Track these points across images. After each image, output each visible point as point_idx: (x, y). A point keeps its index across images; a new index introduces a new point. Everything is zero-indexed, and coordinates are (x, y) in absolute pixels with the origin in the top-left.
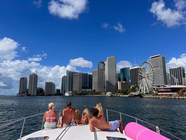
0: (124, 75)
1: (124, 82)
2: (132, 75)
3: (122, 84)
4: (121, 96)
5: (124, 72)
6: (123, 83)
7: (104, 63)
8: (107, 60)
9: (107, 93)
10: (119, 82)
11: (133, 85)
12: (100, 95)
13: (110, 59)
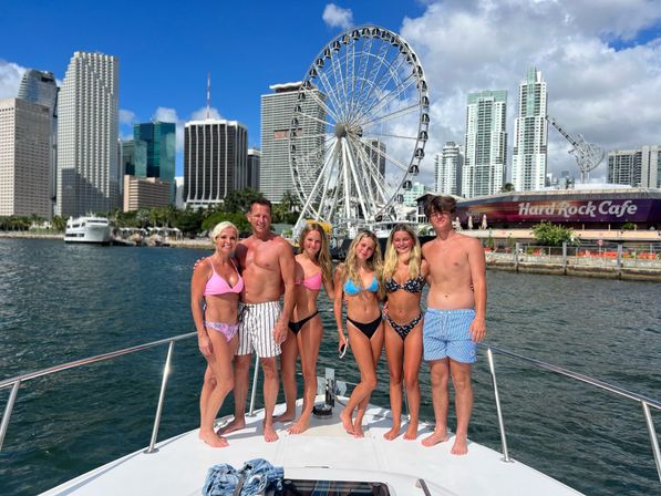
0: (150, 153)
1: (152, 180)
2: (194, 154)
3: (143, 186)
4: (168, 240)
5: (150, 142)
6: (149, 183)
7: (52, 81)
8: (72, 67)
9: (71, 222)
10: (127, 177)
11: (192, 198)
12: (19, 234)
13: (85, 61)
